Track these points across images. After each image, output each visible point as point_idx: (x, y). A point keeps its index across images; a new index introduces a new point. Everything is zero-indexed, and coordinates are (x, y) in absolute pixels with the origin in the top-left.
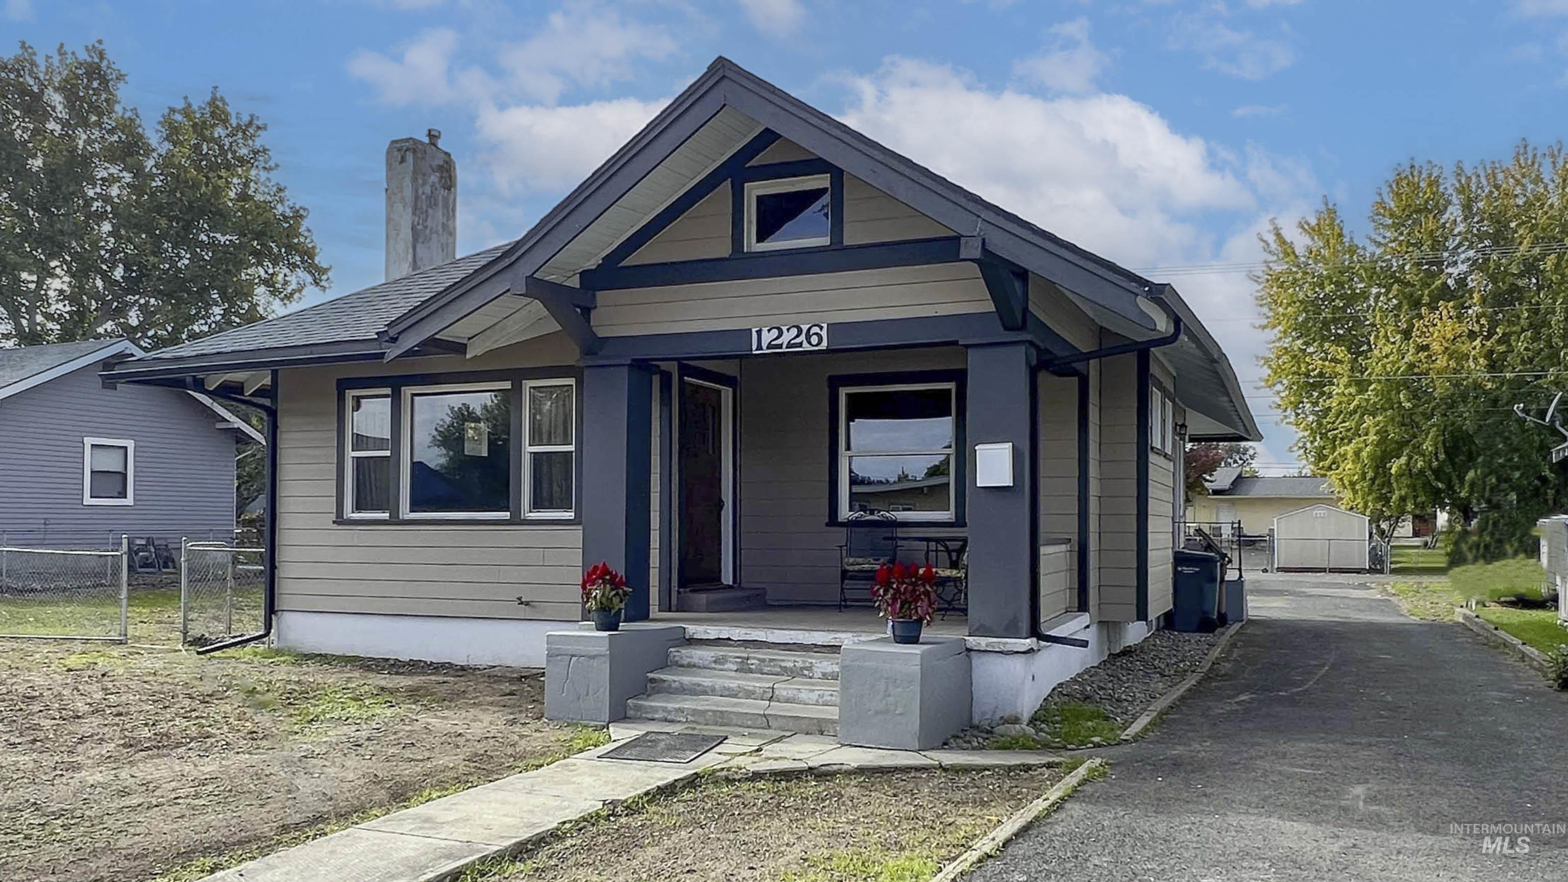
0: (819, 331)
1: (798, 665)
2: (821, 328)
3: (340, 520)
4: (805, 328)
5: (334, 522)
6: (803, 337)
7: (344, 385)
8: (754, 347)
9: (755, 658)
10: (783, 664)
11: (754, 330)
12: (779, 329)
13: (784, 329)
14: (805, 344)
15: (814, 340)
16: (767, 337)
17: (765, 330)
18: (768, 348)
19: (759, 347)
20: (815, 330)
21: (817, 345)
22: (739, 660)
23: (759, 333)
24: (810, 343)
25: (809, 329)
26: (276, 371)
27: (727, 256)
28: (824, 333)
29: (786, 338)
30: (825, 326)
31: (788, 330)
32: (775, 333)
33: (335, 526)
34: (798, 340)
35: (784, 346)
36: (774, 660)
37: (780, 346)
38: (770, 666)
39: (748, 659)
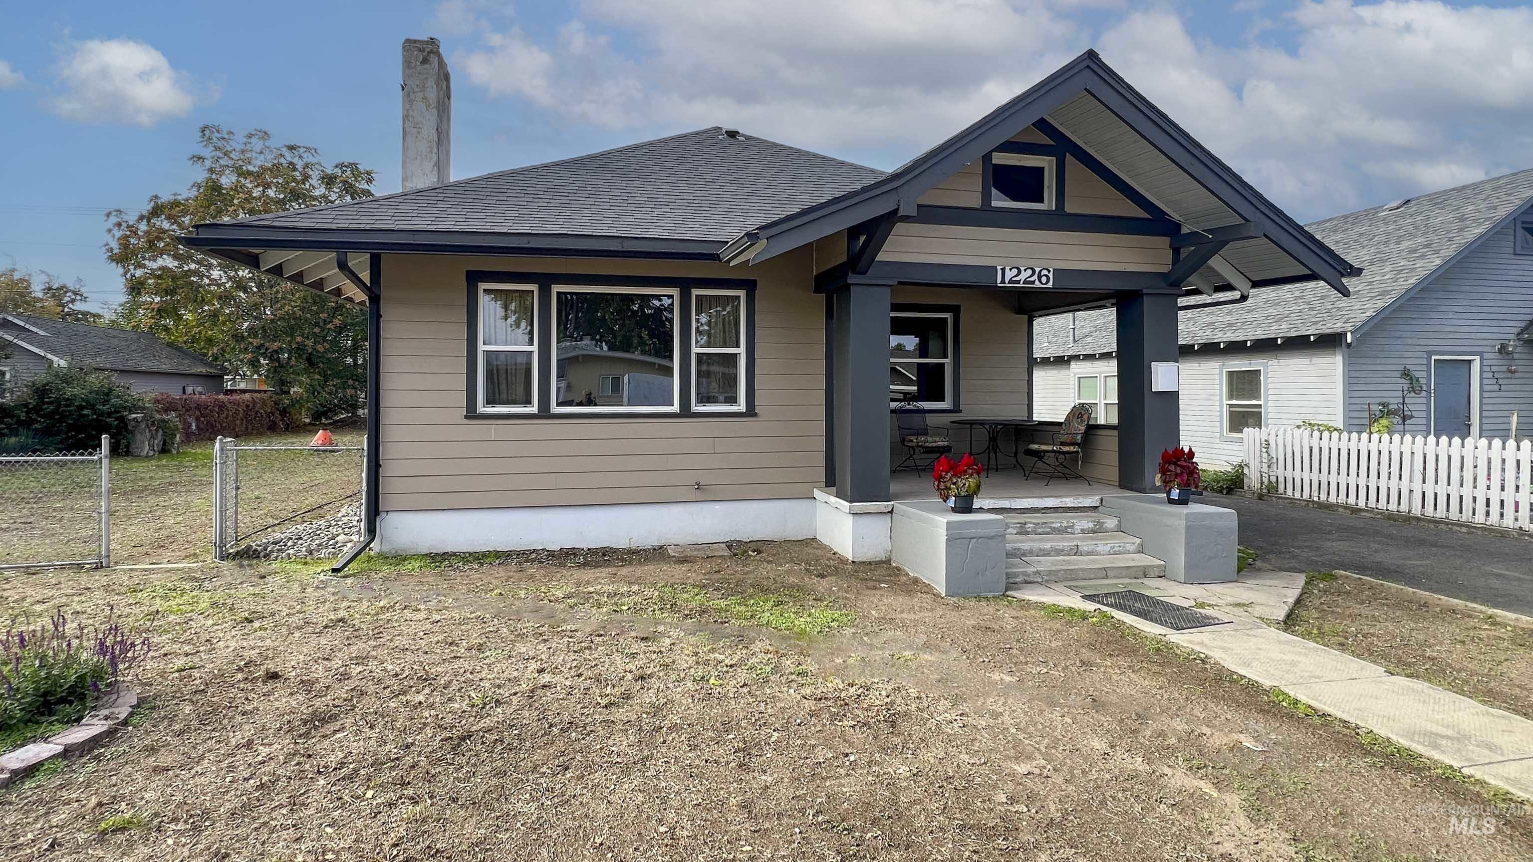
0: (1047, 273)
1: (1063, 525)
2: (1049, 271)
3: (472, 414)
4: (1037, 270)
5: (466, 417)
6: (1035, 277)
7: (474, 278)
8: (999, 279)
9: (1031, 523)
10: (1053, 525)
11: (999, 268)
12: (1018, 269)
13: (1022, 269)
14: (1037, 282)
15: (1044, 279)
16: (1009, 275)
17: (1007, 269)
18: (1009, 283)
19: (1003, 281)
20: (1045, 272)
21: (1046, 284)
22: (1018, 525)
23: (1003, 270)
24: (1041, 282)
25: (1041, 271)
26: (379, 255)
27: (979, 207)
28: (1051, 275)
29: (1024, 276)
30: (1051, 270)
31: (1025, 270)
32: (1015, 271)
33: (467, 422)
34: (1032, 279)
35: (1022, 282)
36: (1046, 523)
37: (1019, 282)
38: (1042, 528)
39: (1025, 524)
